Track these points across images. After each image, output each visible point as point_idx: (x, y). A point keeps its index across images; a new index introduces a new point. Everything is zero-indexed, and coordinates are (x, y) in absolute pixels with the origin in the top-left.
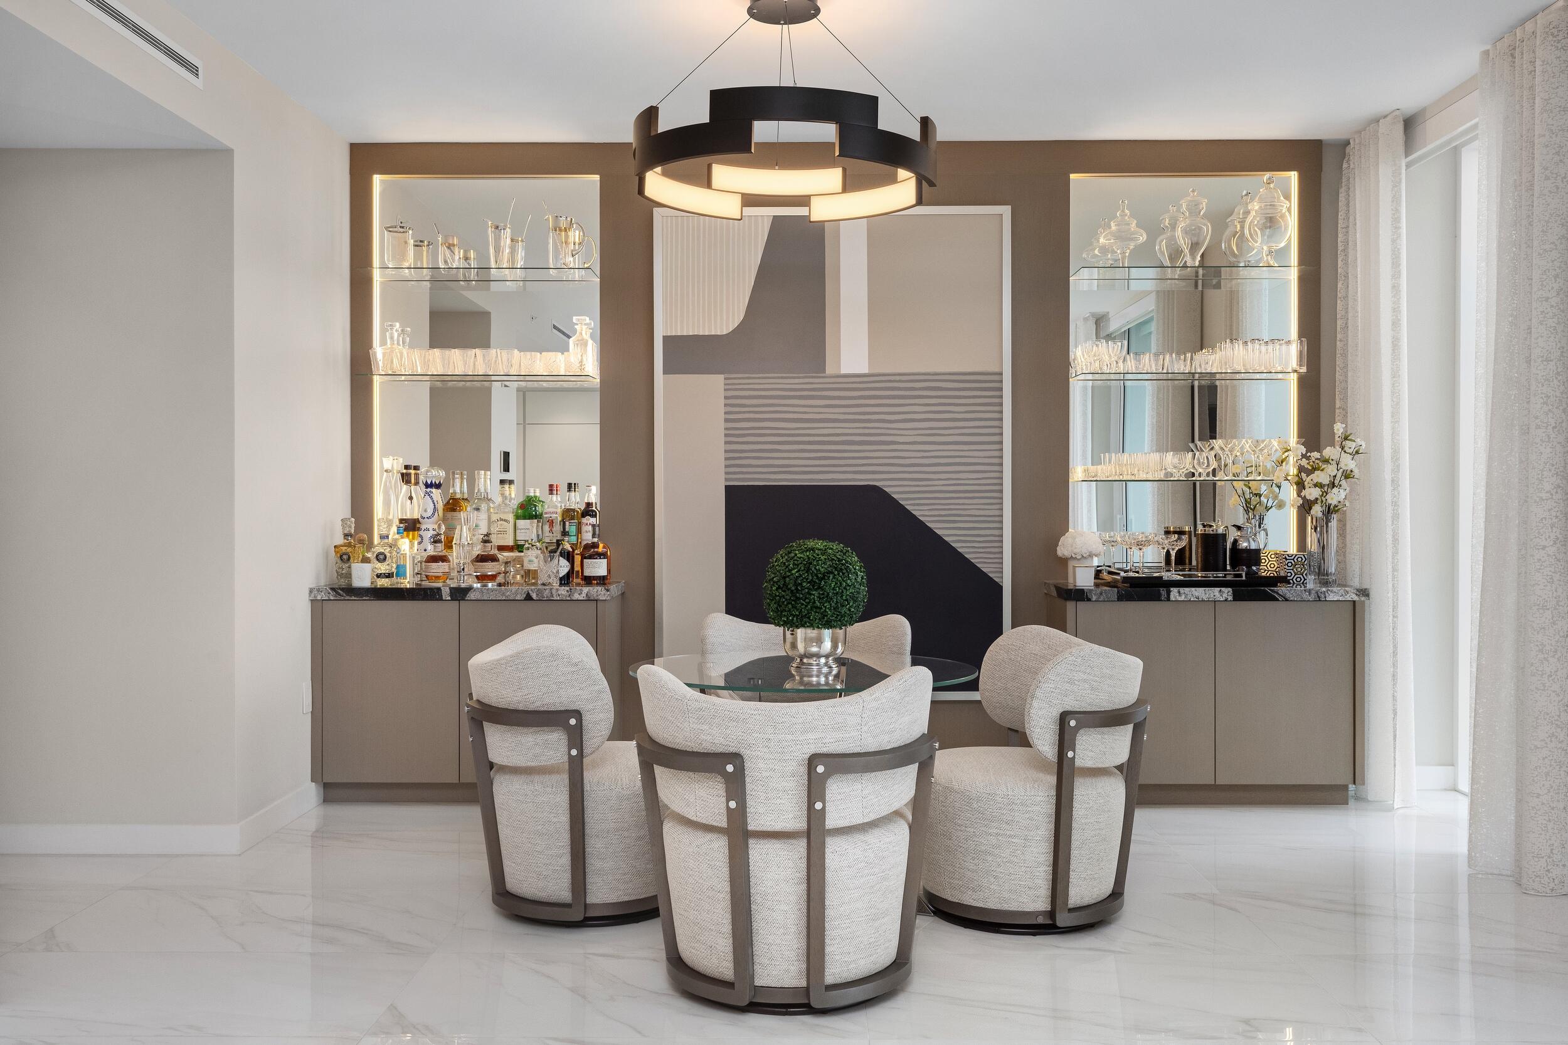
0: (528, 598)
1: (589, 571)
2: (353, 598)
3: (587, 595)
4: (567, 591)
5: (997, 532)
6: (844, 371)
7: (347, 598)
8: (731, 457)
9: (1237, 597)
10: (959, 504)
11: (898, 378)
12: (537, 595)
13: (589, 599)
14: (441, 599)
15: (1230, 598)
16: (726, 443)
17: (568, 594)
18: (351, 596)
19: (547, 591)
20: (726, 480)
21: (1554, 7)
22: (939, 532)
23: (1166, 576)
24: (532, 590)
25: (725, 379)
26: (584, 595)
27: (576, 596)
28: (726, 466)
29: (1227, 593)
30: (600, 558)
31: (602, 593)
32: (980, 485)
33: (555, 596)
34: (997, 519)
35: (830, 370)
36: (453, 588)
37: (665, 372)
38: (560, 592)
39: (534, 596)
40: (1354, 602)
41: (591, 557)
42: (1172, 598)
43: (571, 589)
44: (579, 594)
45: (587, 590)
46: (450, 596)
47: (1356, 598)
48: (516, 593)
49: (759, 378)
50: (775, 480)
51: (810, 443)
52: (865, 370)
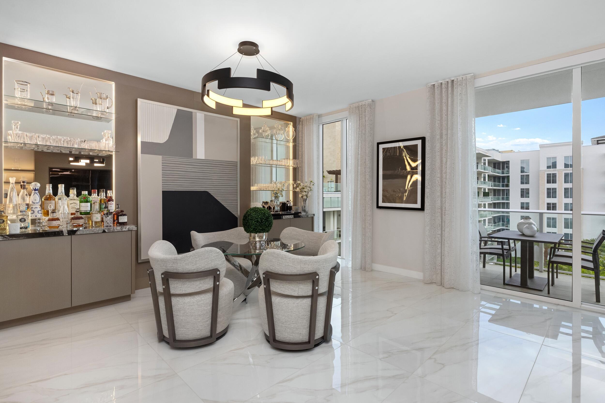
0: (104, 232)
1: (122, 220)
2: (14, 239)
3: (128, 229)
4: (120, 228)
5: (236, 204)
6: (198, 158)
7: (10, 239)
8: (164, 182)
9: (295, 217)
10: (227, 196)
11: (212, 161)
12: (108, 230)
13: (129, 230)
14: (63, 235)
15: (293, 218)
16: (162, 177)
17: (121, 229)
18: (13, 238)
19: (112, 229)
20: (162, 189)
21: (368, 101)
22: (223, 204)
23: (280, 213)
24: (105, 229)
25: (162, 157)
26: (127, 229)
27: (124, 230)
28: (162, 185)
29: (292, 217)
30: (125, 216)
31: (134, 228)
32: (232, 191)
33: (115, 230)
34: (236, 200)
35: (194, 157)
36: (69, 231)
37: (142, 153)
38: (117, 229)
39: (107, 231)
40: (312, 217)
41: (121, 216)
42: (283, 218)
43: (122, 227)
44: (125, 229)
45: (128, 227)
46: (68, 234)
47: (313, 216)
48: (99, 230)
49: (173, 158)
50: (178, 189)
51: (188, 178)
52: (203, 158)
